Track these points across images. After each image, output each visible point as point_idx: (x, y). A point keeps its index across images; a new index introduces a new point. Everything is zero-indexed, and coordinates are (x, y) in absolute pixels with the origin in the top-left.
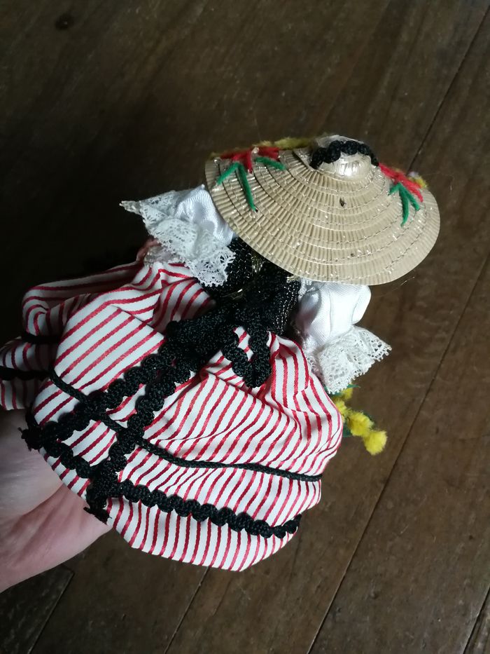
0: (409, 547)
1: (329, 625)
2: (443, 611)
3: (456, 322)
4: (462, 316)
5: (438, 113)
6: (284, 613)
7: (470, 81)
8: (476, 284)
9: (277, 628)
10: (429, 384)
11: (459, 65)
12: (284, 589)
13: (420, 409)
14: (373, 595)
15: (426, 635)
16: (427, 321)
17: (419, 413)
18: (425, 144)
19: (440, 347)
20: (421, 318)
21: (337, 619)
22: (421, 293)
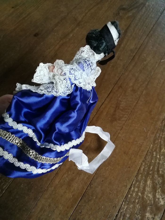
0: (112, 169)
1: (89, 188)
2: (120, 186)
3: (130, 113)
4: (131, 112)
5: (129, 64)
6: (77, 184)
7: (138, 57)
8: (136, 104)
9: (74, 188)
10: (121, 128)
11: (135, 53)
12: (77, 178)
13: (119, 134)
14: (101, 181)
15: (115, 192)
16: (122, 112)
17: (118, 135)
18: (125, 70)
19: (125, 119)
20: (121, 111)
21: (91, 187)
22: (121, 106)
